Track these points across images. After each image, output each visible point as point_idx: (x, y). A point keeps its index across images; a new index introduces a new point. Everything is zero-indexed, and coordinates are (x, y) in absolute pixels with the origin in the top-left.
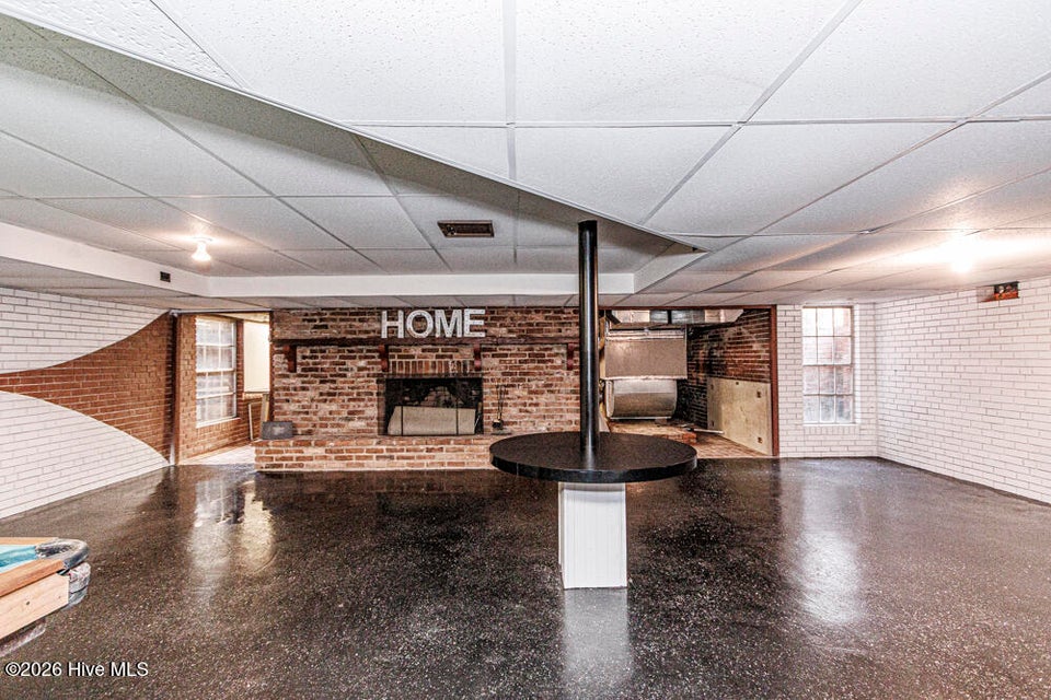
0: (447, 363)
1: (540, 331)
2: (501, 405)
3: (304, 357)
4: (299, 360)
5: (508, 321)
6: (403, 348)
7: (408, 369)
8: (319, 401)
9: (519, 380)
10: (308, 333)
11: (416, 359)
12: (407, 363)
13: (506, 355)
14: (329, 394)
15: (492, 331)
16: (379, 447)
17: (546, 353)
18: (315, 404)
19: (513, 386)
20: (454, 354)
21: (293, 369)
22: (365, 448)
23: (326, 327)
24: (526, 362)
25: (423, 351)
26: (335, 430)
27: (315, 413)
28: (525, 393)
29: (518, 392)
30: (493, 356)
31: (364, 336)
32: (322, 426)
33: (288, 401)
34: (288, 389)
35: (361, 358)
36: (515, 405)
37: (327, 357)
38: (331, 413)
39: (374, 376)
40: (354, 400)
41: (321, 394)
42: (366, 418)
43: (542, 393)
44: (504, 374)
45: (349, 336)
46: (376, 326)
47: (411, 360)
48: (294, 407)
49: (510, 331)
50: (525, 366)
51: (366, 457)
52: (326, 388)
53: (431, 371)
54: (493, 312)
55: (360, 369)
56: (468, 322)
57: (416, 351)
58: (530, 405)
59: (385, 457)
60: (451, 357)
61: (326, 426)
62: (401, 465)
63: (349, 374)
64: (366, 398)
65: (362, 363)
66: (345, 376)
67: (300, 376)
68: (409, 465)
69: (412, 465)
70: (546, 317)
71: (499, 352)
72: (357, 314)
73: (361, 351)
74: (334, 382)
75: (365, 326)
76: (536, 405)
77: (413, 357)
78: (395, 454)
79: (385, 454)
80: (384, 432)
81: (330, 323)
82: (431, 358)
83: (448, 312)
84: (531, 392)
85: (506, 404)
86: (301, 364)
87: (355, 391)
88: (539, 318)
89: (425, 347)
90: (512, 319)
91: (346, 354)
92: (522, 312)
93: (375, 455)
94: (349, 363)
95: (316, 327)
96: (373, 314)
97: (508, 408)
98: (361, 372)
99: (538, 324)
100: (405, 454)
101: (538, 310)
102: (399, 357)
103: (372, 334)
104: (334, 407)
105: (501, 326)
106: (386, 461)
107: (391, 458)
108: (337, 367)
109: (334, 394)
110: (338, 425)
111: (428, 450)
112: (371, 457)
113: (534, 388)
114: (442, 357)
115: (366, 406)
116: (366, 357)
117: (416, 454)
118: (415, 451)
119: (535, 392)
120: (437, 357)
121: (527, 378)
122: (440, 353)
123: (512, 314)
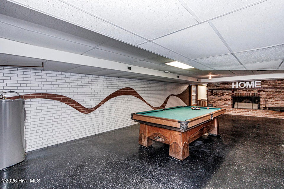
0: (249, 93)
1: (279, 86)
2: (266, 103)
3: (214, 92)
4: (213, 93)
5: (268, 83)
6: (237, 90)
7: (239, 95)
8: (218, 101)
9: (271, 97)
10: (215, 88)
11: (241, 92)
12: (239, 93)
13: (267, 91)
14: (220, 99)
15: (263, 86)
16: (233, 110)
17: (281, 91)
18: (217, 101)
19: (269, 99)
20: (252, 91)
21: (212, 95)
22: (229, 110)
23: (219, 86)
24: (274, 93)
25: (243, 91)
26: (221, 106)
27: (217, 103)
28: (274, 101)
29: (271, 100)
30: (263, 92)
31: (228, 88)
32: (218, 105)
33: (211, 100)
34: (211, 98)
35: (227, 92)
36: (270, 103)
37: (219, 92)
38: (220, 103)
39: (230, 96)
40: (225, 101)
41: (218, 99)
42: (228, 104)
43: (280, 101)
44: (267, 96)
45: (224, 88)
46: (231, 86)
47: (240, 93)
48: (212, 101)
49: (269, 86)
51: (230, 112)
52: (219, 98)
53: (245, 95)
54: (263, 82)
55: (227, 95)
57: (241, 91)
58: (275, 103)
59: (234, 112)
60: (251, 92)
61: (219, 105)
62: (238, 114)
63: (224, 95)
64: (228, 100)
65: (227, 93)
66: (223, 96)
67: (213, 96)
69: (241, 114)
70: (282, 82)
71: (265, 91)
72: (226, 83)
73: (227, 91)
74: (221, 97)
75: (228, 86)
76: (278, 103)
77: (240, 92)
78: (237, 112)
80: (233, 107)
81: (220, 86)
82: (245, 92)
83: (250, 82)
84: (275, 100)
85: (267, 103)
87: (226, 99)
88: (279, 82)
90: (269, 83)
91: (224, 91)
92: (273, 81)
93: (231, 111)
94: (224, 93)
95: (217, 86)
96: (230, 83)
97: (268, 104)
99: (278, 84)
100: (239, 112)
101: (278, 80)
102: (237, 92)
103: (230, 87)
104: (221, 102)
105: (266, 85)
106: (234, 113)
107: (236, 112)
108: (222, 94)
109: (221, 99)
110: (222, 105)
111: (245, 112)
112: (231, 112)
113: (277, 99)
114: (248, 92)
115: (228, 102)
116: (228, 92)
117: (242, 112)
118: (242, 111)
119: (278, 101)
120: (247, 92)
121: (274, 97)
122: (248, 91)
123: (269, 82)
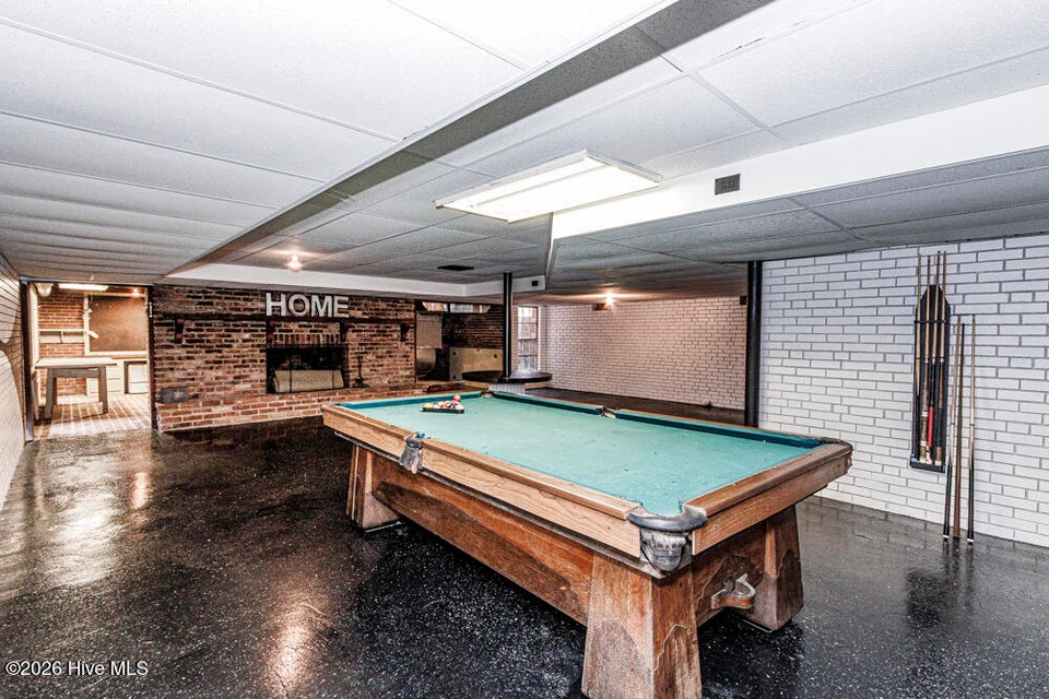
0: (318, 337)
1: (383, 314)
2: (360, 366)
3: (189, 330)
4: (184, 332)
5: (363, 307)
6: (283, 324)
7: (287, 340)
8: (205, 368)
9: (370, 349)
10: (193, 309)
11: (294, 333)
12: (287, 336)
13: (361, 331)
14: (215, 362)
15: (352, 313)
16: (281, 401)
17: (388, 330)
18: (200, 372)
19: (366, 353)
20: (324, 330)
21: (178, 341)
22: (268, 403)
23: (211, 304)
24: (375, 336)
25: (300, 326)
26: (222, 393)
27: (202, 379)
28: (374, 358)
29: (369, 357)
30: (353, 331)
31: (249, 313)
32: (208, 390)
33: (172, 369)
34: (172, 359)
35: (245, 331)
36: (368, 366)
37: (213, 330)
38: (217, 378)
39: (259, 346)
40: (240, 366)
41: (207, 362)
42: (251, 381)
43: (385, 357)
44: (361, 344)
45: (234, 313)
46: (261, 305)
47: (290, 334)
48: (178, 374)
49: (364, 314)
50: (374, 338)
51: (270, 411)
52: (212, 357)
53: (306, 342)
54: (355, 299)
55: (245, 341)
56: (337, 306)
57: (294, 326)
58: (377, 366)
59: (285, 409)
60: (321, 331)
61: (212, 390)
62: (300, 414)
63: (234, 345)
64: (251, 364)
65: (247, 336)
66: (230, 346)
67: (184, 346)
68: (304, 413)
69: (309, 412)
71: (357, 328)
72: (242, 293)
73: (246, 325)
74: (220, 352)
75: (249, 305)
76: (382, 366)
77: (291, 331)
78: (293, 406)
79: (285, 406)
80: (271, 389)
81: (215, 301)
82: (307, 332)
83: (322, 297)
84: (378, 357)
85: (363, 366)
86: (186, 336)
87: (241, 359)
88: (383, 305)
89: (301, 323)
90: (366, 305)
91: (232, 327)
92: (372, 300)
93: (276, 408)
94: (235, 336)
95: (200, 303)
96: (256, 295)
97: (364, 368)
98: (246, 343)
99: (383, 310)
100: (301, 405)
101: (384, 299)
102: (280, 331)
103: (255, 312)
104: (220, 373)
105: (358, 309)
106: (286, 413)
107: (291, 409)
108: (223, 339)
109: (220, 362)
110: (225, 388)
111: (319, 401)
112: (274, 410)
113: (380, 354)
114: (315, 331)
115: (251, 371)
116: (250, 331)
117: (310, 405)
118: (309, 402)
119: (381, 357)
120: (311, 331)
121: (375, 347)
122: (313, 328)
123: (365, 301)
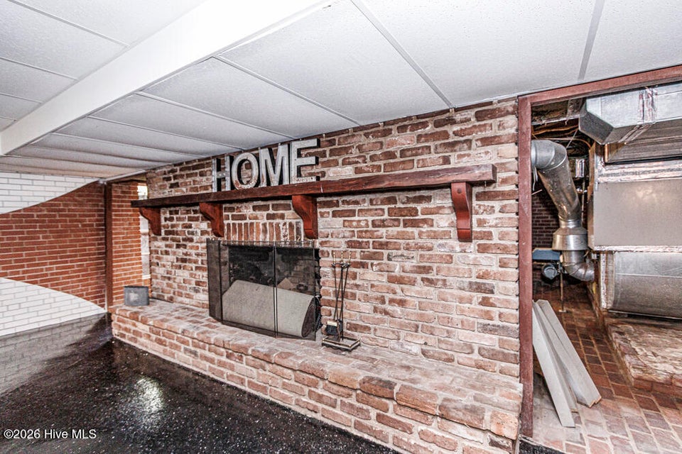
0: (278, 225)
2: (344, 295)
3: (166, 219)
4: (163, 223)
5: (355, 151)
6: (234, 205)
7: (240, 233)
8: (176, 267)
9: (371, 257)
10: (167, 193)
11: (248, 221)
12: (240, 225)
13: (352, 213)
14: (183, 260)
15: (331, 173)
17: (420, 207)
18: (173, 270)
19: (363, 265)
20: (285, 213)
23: (177, 185)
24: (383, 224)
25: (254, 208)
26: (187, 300)
27: (174, 280)
28: (383, 280)
29: (370, 275)
30: (335, 214)
32: (179, 294)
33: (158, 264)
34: (158, 252)
36: (367, 299)
37: (179, 219)
38: (184, 281)
40: (199, 269)
41: (178, 260)
43: (412, 282)
45: (193, 194)
47: (243, 222)
48: (161, 271)
50: (382, 231)
51: (177, 347)
52: (180, 253)
54: (334, 141)
55: (202, 233)
56: (296, 162)
57: (246, 209)
58: (392, 301)
59: (190, 352)
60: (282, 217)
61: (182, 295)
62: (204, 369)
63: (195, 238)
65: (203, 226)
66: (192, 240)
67: (164, 239)
71: (342, 207)
74: (185, 247)
75: (203, 181)
76: (402, 303)
77: (243, 217)
78: (199, 352)
79: (190, 347)
81: (180, 181)
82: (262, 218)
83: (272, 149)
84: (392, 280)
85: (354, 296)
86: (164, 226)
88: (405, 140)
89: (256, 203)
90: (359, 147)
91: (192, 215)
92: (375, 135)
93: (182, 346)
94: (194, 225)
95: (170, 186)
97: (356, 302)
99: (403, 153)
101: (404, 124)
102: (234, 217)
103: (207, 190)
104: (186, 275)
105: (345, 163)
106: (192, 357)
107: (196, 354)
108: (187, 230)
109: (186, 261)
110: (189, 296)
112: (180, 348)
113: (397, 272)
114: (273, 217)
119: (400, 281)
120: (268, 217)
121: (386, 252)
122: (271, 211)
